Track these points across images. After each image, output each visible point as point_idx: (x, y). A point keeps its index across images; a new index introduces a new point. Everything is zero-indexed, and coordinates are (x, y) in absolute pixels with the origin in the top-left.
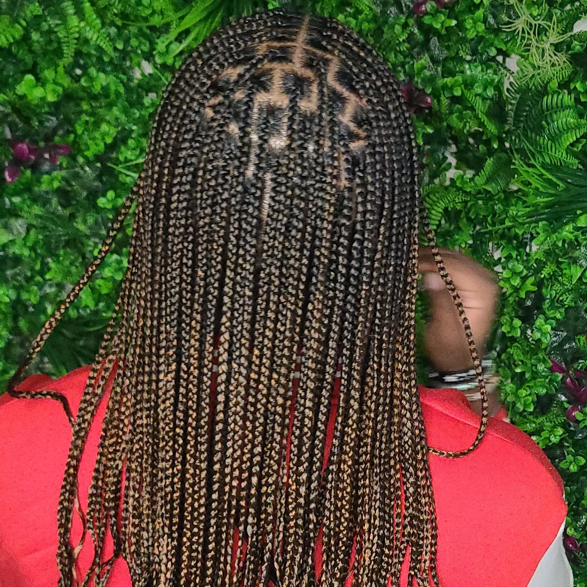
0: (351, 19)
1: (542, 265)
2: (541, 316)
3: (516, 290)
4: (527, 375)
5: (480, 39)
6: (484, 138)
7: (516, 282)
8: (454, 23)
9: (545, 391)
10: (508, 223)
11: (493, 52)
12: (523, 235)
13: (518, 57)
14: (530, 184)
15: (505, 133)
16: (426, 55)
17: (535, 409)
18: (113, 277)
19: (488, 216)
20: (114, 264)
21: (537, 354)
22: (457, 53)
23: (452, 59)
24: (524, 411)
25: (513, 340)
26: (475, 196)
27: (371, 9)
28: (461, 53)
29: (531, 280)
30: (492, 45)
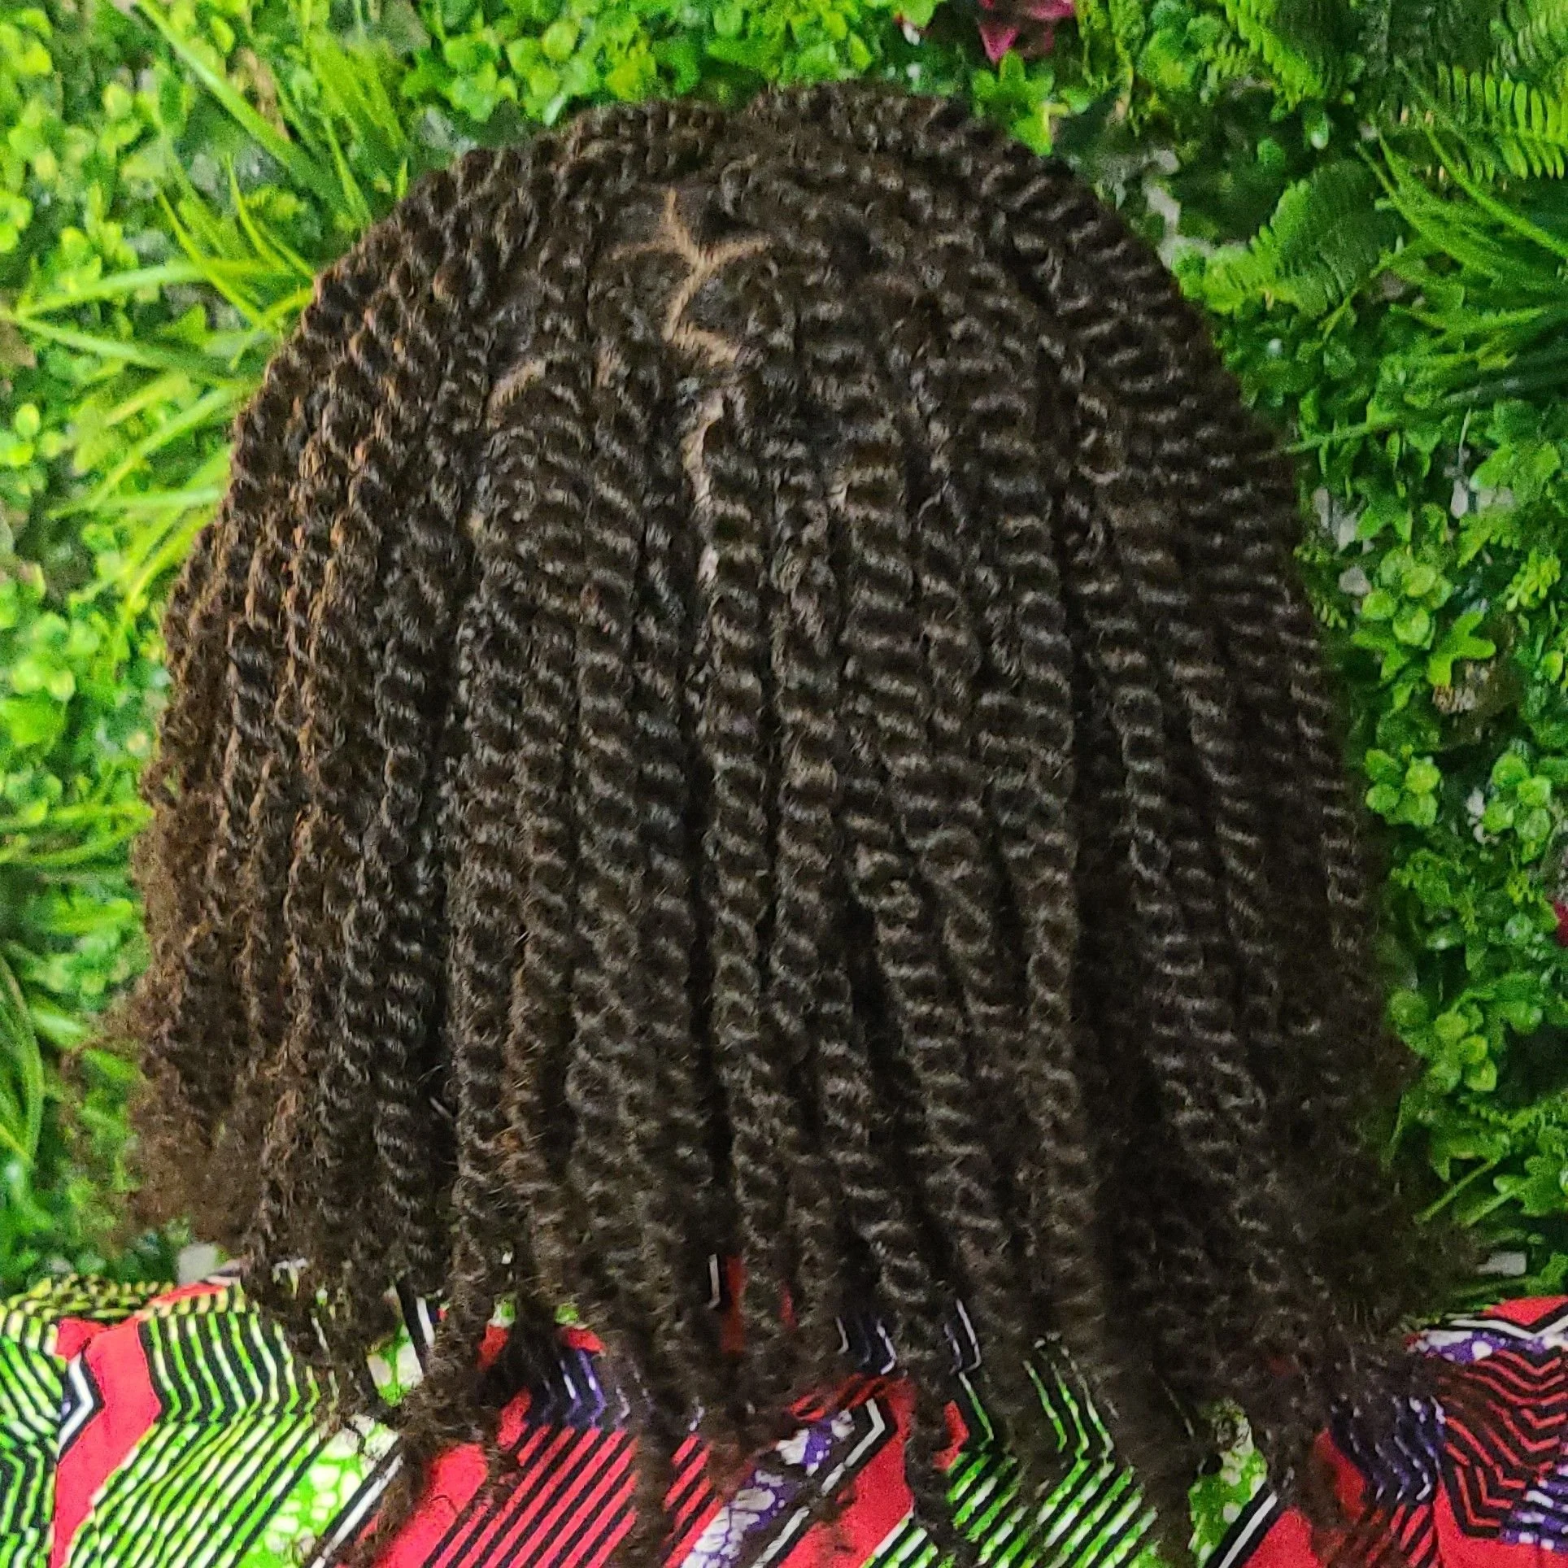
1: (1509, 560)
2: (1518, 744)
3: (1420, 656)
4: (1473, 960)
6: (1276, 114)
9: (1536, 1015)
10: (1377, 415)
14: (1456, 266)
15: (1356, 88)
17: (1501, 1079)
19: (1303, 394)
21: (1500, 884)
24: (1462, 1088)
25: (1411, 836)
26: (1249, 325)
29: (1476, 614)
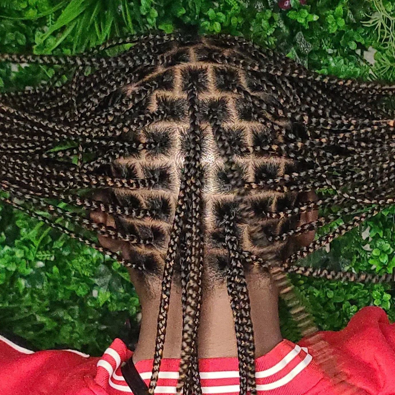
0: (220, 14)
5: (341, 33)
7: (385, 260)
8: (315, 18)
11: (353, 46)
12: (388, 215)
13: (375, 51)
16: (293, 49)
18: (5, 268)
20: (6, 256)
22: (321, 47)
23: (317, 52)
27: (239, 4)
28: (324, 47)
30: (352, 39)
